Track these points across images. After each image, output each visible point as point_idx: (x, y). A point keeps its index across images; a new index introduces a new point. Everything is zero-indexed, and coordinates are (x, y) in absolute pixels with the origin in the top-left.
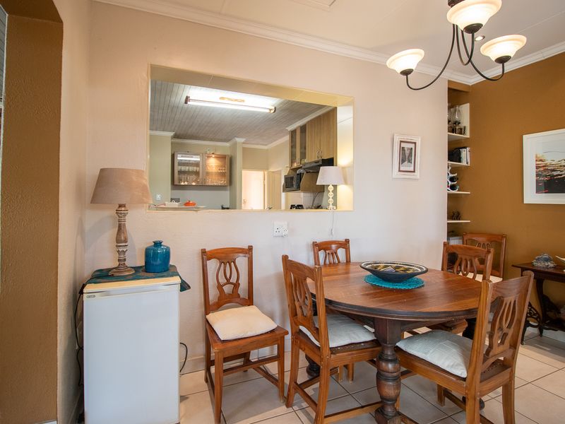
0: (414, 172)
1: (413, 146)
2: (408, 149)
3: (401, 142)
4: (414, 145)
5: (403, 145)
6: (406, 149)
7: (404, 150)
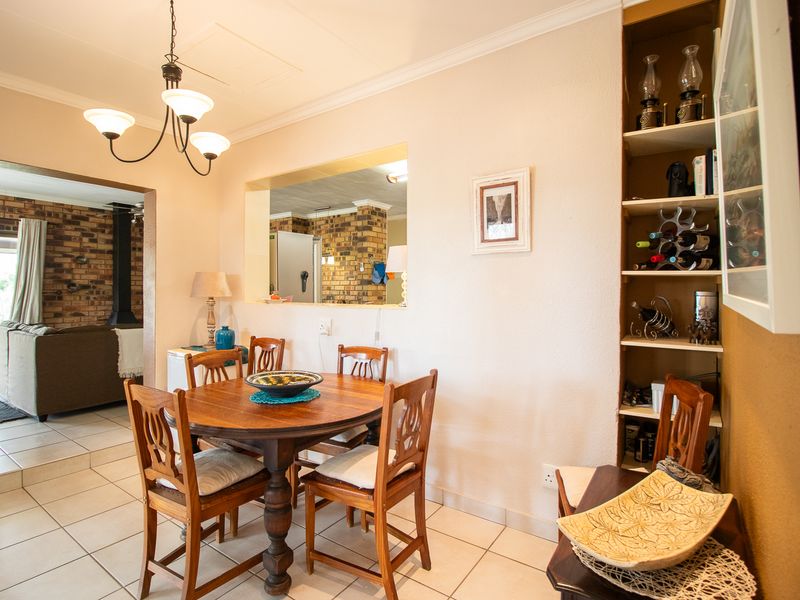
0: (516, 238)
1: (511, 190)
2: (501, 197)
3: (482, 189)
4: (513, 187)
5: (487, 193)
6: (496, 200)
7: (494, 203)
